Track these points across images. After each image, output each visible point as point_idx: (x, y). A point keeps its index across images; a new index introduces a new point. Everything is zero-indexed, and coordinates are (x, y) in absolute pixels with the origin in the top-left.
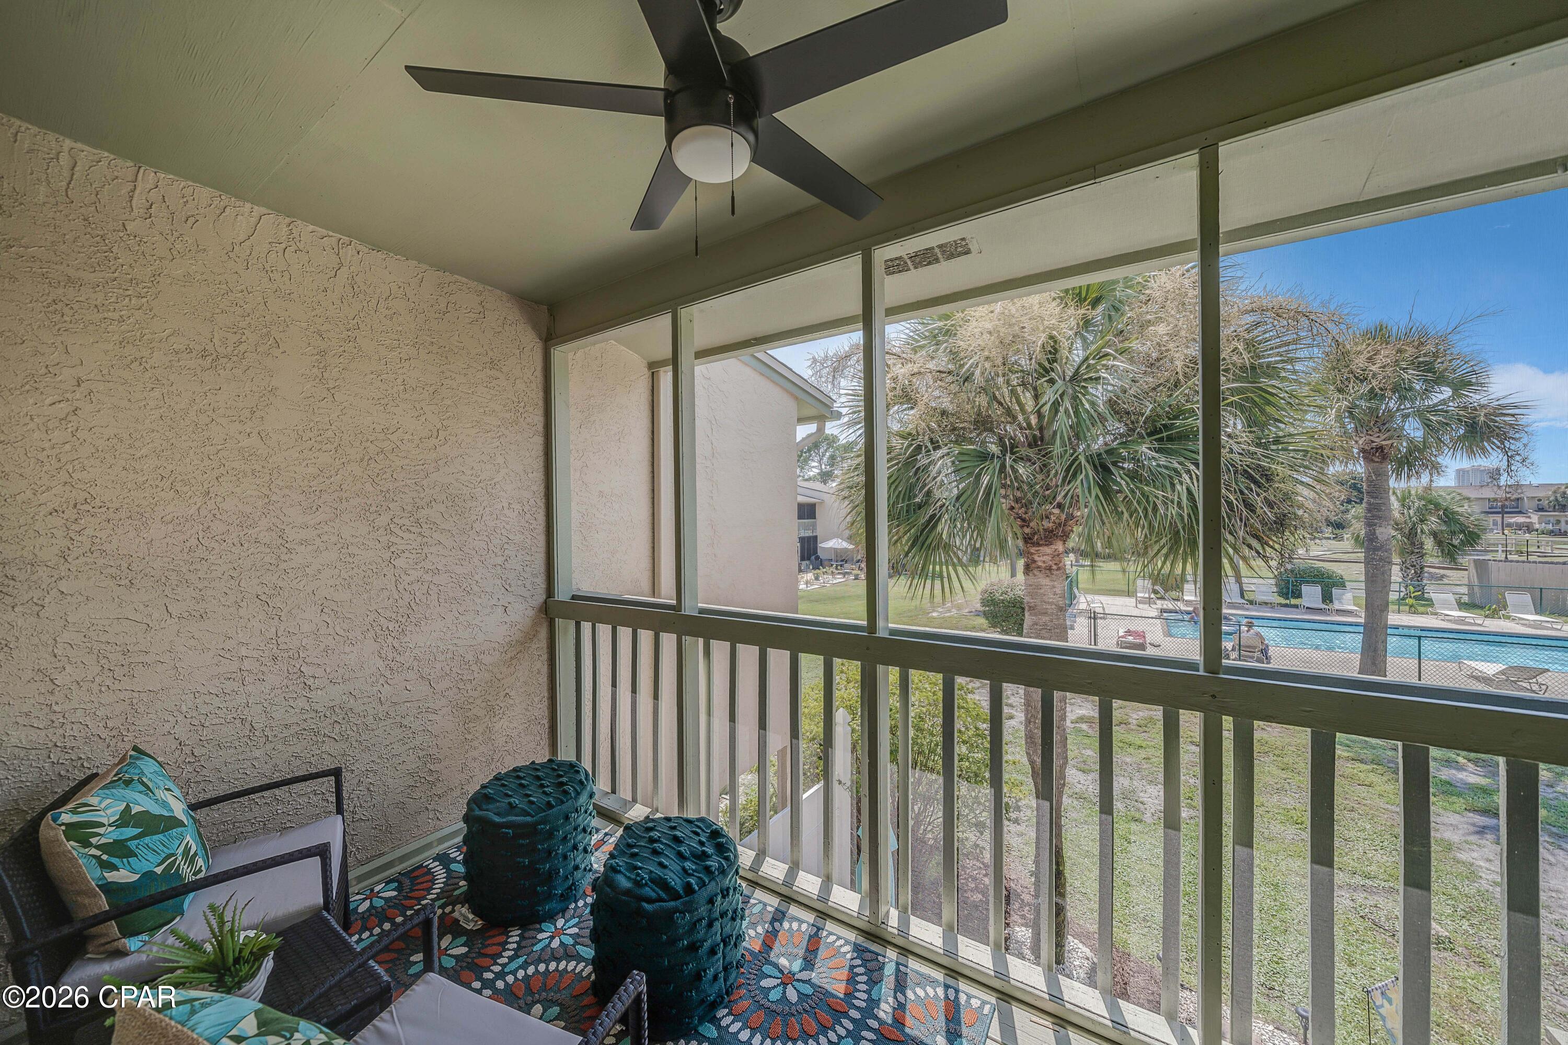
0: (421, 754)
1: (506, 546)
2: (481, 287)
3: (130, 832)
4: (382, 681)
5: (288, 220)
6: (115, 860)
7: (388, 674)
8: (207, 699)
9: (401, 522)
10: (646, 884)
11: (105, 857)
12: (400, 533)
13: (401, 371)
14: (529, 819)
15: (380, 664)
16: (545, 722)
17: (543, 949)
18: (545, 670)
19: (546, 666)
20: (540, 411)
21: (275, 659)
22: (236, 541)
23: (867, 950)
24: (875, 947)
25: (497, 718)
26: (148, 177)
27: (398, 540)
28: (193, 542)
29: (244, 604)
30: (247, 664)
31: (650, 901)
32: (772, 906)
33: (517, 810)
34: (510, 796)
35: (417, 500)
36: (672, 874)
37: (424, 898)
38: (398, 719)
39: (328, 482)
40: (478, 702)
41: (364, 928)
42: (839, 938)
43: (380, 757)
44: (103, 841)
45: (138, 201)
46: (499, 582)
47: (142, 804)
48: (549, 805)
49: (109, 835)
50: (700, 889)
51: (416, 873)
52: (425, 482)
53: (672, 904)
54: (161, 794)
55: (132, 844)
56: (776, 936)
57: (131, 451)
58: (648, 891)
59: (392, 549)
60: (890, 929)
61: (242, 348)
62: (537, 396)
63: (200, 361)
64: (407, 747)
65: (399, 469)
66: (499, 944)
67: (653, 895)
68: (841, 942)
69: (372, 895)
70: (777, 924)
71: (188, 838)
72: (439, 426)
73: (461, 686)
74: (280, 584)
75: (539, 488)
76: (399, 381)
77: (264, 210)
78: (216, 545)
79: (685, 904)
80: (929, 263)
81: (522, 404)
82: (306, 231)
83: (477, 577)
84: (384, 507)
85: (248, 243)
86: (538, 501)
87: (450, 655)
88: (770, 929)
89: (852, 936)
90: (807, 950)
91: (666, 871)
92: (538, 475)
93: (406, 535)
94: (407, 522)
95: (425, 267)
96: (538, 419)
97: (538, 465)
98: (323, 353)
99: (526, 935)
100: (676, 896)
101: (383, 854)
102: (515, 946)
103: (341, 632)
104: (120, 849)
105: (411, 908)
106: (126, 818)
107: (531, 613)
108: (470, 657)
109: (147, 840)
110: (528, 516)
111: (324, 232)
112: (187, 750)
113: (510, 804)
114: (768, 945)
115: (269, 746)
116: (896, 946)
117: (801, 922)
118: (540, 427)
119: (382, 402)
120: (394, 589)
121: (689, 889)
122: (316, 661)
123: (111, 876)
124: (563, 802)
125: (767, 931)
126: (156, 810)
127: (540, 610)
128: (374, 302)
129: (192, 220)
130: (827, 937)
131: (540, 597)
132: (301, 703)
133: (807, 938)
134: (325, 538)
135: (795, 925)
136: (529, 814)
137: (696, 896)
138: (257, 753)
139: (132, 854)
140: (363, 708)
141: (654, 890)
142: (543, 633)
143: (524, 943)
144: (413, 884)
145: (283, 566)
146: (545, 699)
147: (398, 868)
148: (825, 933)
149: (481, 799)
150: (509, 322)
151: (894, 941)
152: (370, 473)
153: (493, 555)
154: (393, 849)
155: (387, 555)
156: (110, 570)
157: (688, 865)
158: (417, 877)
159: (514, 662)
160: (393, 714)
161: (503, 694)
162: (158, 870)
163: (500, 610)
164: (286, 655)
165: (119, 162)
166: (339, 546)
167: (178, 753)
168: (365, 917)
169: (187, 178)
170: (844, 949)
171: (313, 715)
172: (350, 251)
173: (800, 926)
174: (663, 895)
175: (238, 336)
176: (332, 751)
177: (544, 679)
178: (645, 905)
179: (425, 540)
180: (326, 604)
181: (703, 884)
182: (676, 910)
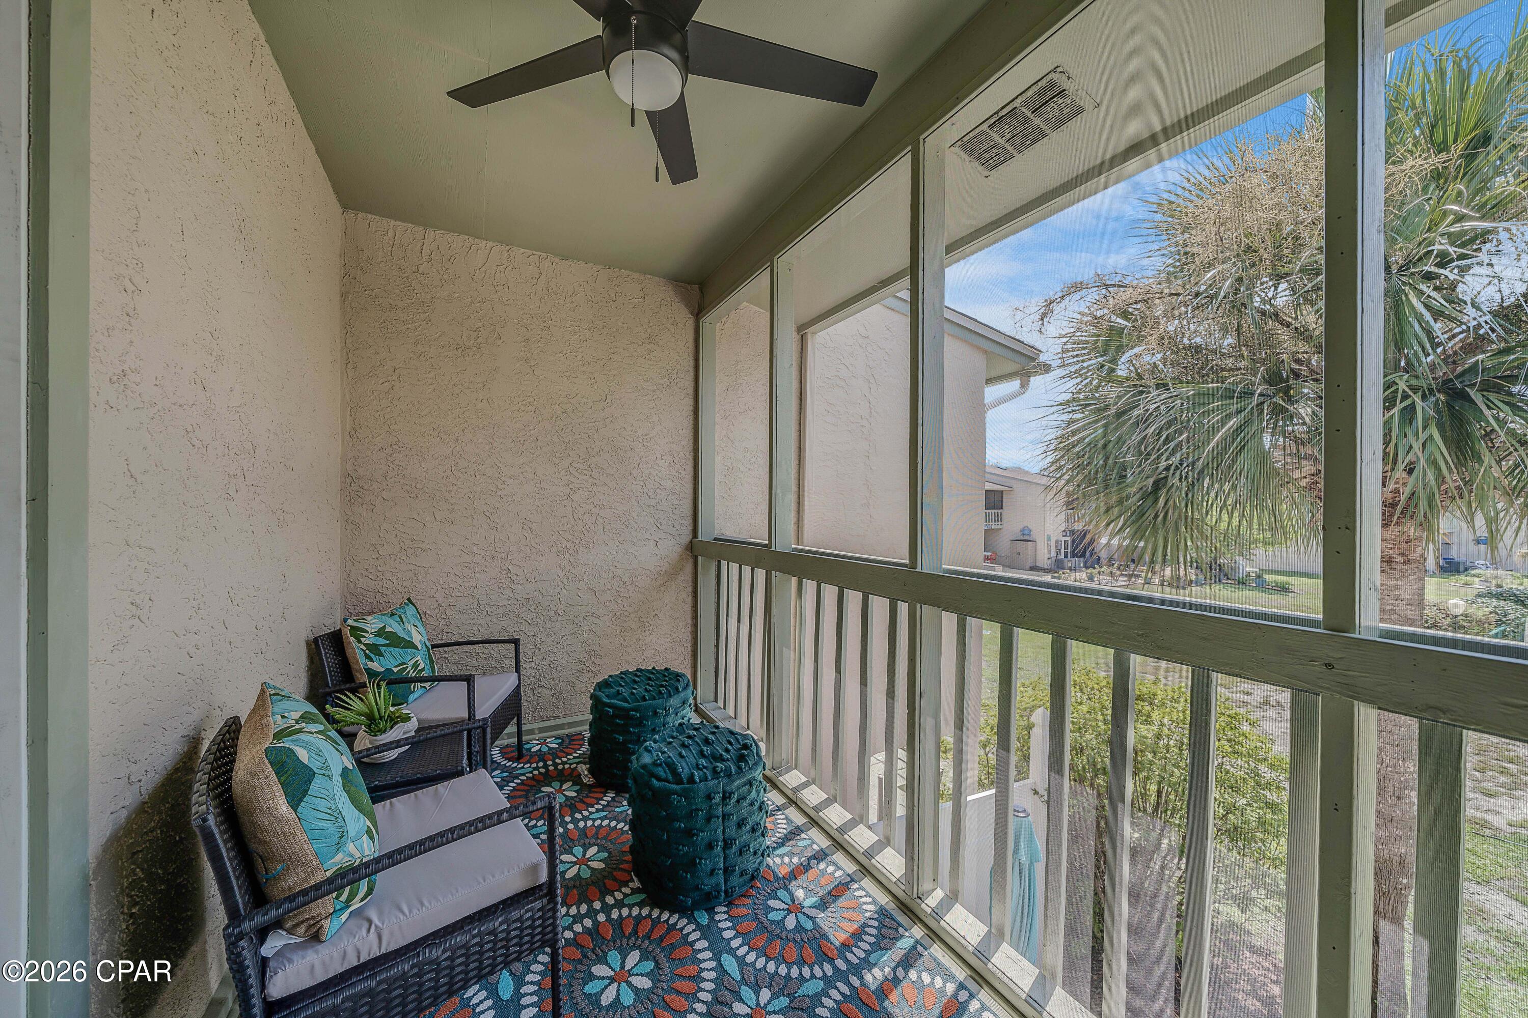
0: (588, 648)
1: (658, 491)
2: (642, 277)
3: (382, 641)
4: (561, 585)
5: (508, 247)
6: (372, 655)
7: (565, 581)
8: (454, 578)
9: (577, 466)
10: (660, 765)
11: (367, 652)
12: (576, 474)
13: (580, 350)
14: (626, 705)
15: (560, 573)
16: (689, 645)
17: (621, 812)
18: (689, 600)
19: (690, 597)
20: (691, 377)
21: (493, 557)
22: (472, 473)
23: (891, 917)
24: (902, 918)
25: (647, 633)
26: (431, 234)
27: (575, 480)
28: (449, 472)
29: (475, 517)
30: (477, 559)
31: (659, 779)
32: (819, 846)
33: (620, 697)
34: (621, 685)
35: (589, 450)
36: (684, 764)
37: (571, 754)
38: (572, 617)
39: (529, 434)
40: (633, 616)
41: (529, 762)
42: (868, 895)
43: (559, 643)
44: (367, 642)
45: (426, 251)
46: (651, 520)
47: (393, 627)
48: (644, 699)
49: (370, 639)
50: (701, 781)
51: (575, 737)
52: (595, 436)
53: (675, 786)
54: (409, 627)
55: (383, 649)
56: (807, 871)
57: (418, 412)
58: (660, 771)
59: (571, 486)
60: (923, 906)
61: (479, 340)
62: (689, 364)
63: (455, 352)
64: (577, 640)
65: (577, 426)
66: (596, 798)
67: (663, 775)
68: (869, 900)
69: (544, 743)
70: (813, 862)
71: (419, 658)
72: (607, 391)
73: (619, 600)
74: (497, 506)
75: (688, 443)
76: (579, 358)
77: (493, 244)
78: (461, 475)
79: (684, 790)
80: (1035, 141)
81: (675, 372)
82: (519, 253)
83: (633, 514)
84: (566, 454)
85: (484, 268)
86: (687, 454)
87: (610, 575)
88: (806, 863)
89: (884, 899)
90: (829, 893)
91: (682, 761)
92: (688, 432)
93: (581, 477)
94: (582, 467)
95: (599, 267)
96: (689, 384)
97: (688, 423)
98: (527, 340)
99: (617, 799)
100: (679, 782)
101: (557, 718)
102: (606, 803)
103: (535, 545)
104: (375, 649)
105: (560, 758)
106: (381, 633)
107: (678, 549)
108: (626, 578)
109: (391, 649)
110: (678, 466)
111: (529, 252)
112: (442, 610)
113: (618, 691)
114: (793, 875)
115: (488, 618)
116: (926, 926)
117: (838, 867)
118: (690, 390)
119: (566, 374)
120: (571, 517)
121: (691, 780)
122: (518, 563)
123: (370, 665)
124: (655, 699)
125: (801, 864)
126: (401, 634)
127: (686, 549)
128: (562, 298)
129: (453, 258)
130: (857, 890)
131: (686, 538)
132: (508, 592)
133: (836, 883)
134: (526, 475)
135: (830, 869)
136: (627, 701)
137: (695, 786)
138: (481, 621)
139: (381, 655)
140: (548, 604)
141: (665, 772)
142: (689, 568)
143: (612, 804)
144: (570, 744)
145: (499, 493)
146: (689, 626)
147: (567, 731)
148: (856, 886)
149: (604, 685)
150: (665, 303)
151: (924, 919)
152: (557, 428)
153: (647, 498)
154: (565, 716)
155: (567, 491)
156: (408, 488)
157: (703, 762)
158: (574, 740)
159: (663, 589)
160: (568, 613)
161: (652, 614)
162: (395, 670)
163: (652, 543)
164: (499, 556)
165: (417, 228)
166: (535, 481)
167: (437, 610)
168: (532, 755)
169: (450, 231)
170: (865, 907)
171: (516, 602)
172: (547, 263)
173: (835, 871)
174: (670, 777)
175: (476, 333)
176: (526, 631)
177: (688, 608)
178: (654, 781)
179: (594, 481)
180: (526, 523)
181: (704, 779)
182: (675, 793)
